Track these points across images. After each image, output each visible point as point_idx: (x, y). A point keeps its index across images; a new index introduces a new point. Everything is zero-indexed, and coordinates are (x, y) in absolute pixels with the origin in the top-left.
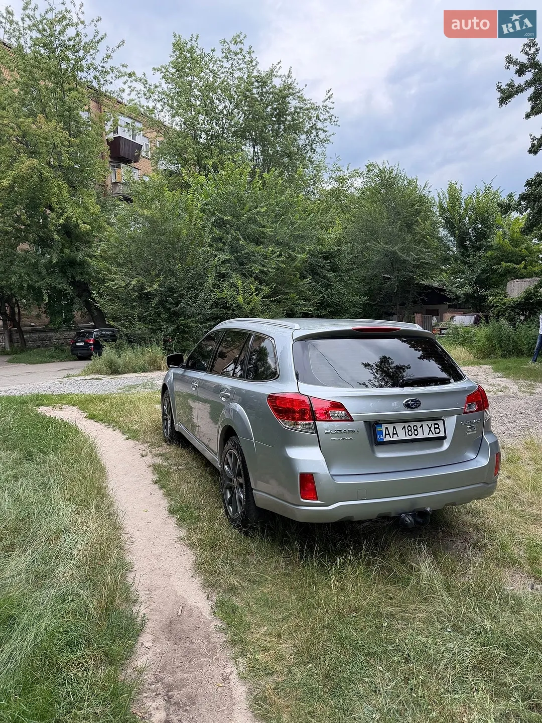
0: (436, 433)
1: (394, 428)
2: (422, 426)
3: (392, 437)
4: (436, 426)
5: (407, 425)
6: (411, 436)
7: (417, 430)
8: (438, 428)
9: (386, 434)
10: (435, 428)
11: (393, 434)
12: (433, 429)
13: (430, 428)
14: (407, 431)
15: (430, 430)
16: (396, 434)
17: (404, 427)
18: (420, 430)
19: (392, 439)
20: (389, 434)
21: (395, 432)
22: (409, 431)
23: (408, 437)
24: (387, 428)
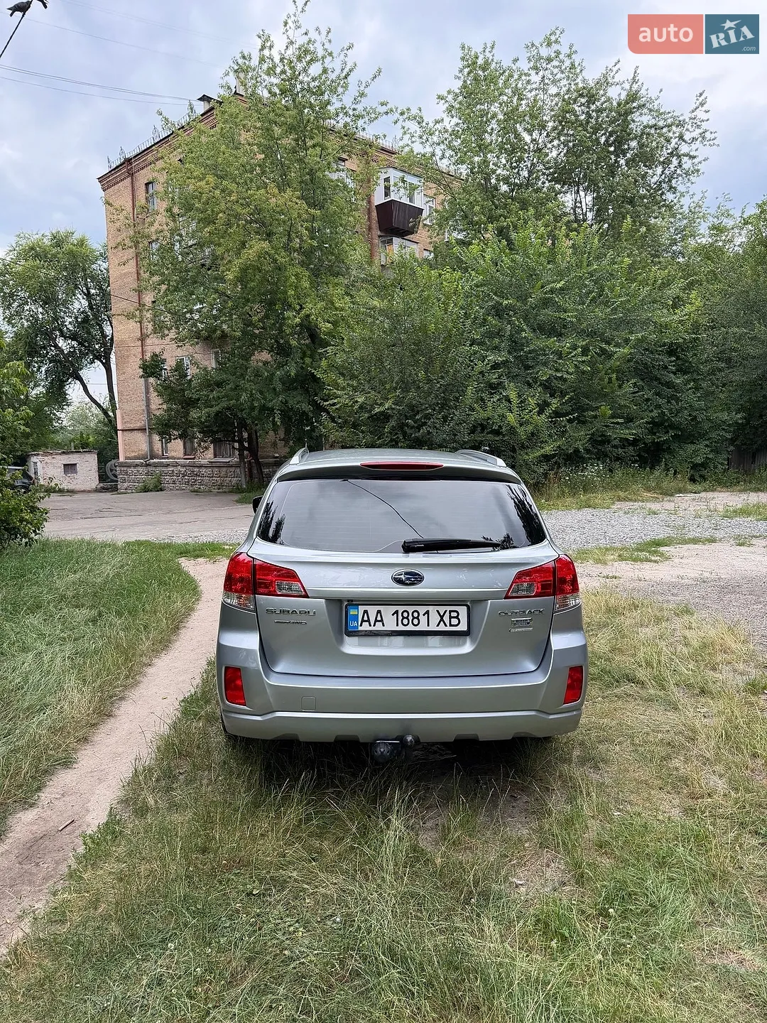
0: (451, 625)
1: (379, 612)
2: (427, 612)
3: (372, 625)
4: (454, 614)
5: (401, 609)
6: (405, 625)
7: (417, 618)
8: (457, 617)
9: (363, 621)
10: (451, 617)
11: (376, 621)
12: (446, 619)
13: (442, 617)
14: (400, 618)
15: (442, 619)
16: (382, 621)
17: (397, 612)
18: (423, 619)
19: (372, 628)
20: (368, 621)
21: (379, 618)
22: (404, 618)
23: (401, 628)
24: (366, 612)
